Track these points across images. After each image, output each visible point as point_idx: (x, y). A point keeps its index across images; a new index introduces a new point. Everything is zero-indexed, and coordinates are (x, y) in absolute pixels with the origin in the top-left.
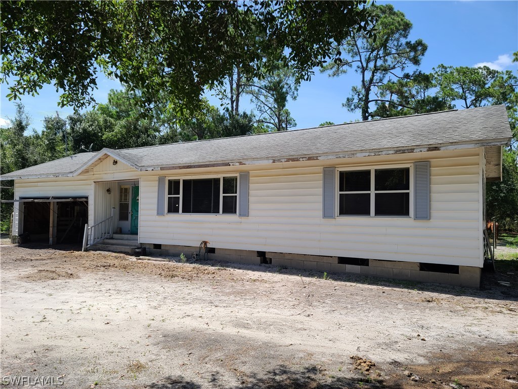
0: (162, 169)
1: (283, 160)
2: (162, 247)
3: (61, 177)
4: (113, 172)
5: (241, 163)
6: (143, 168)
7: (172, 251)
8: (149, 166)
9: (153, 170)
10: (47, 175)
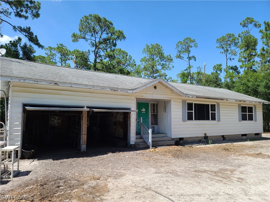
0: (197, 97)
1: (238, 101)
2: (184, 139)
3: (119, 92)
4: (152, 93)
5: (227, 100)
6: (187, 95)
7: (189, 140)
8: (190, 95)
9: (192, 97)
10: (103, 87)
